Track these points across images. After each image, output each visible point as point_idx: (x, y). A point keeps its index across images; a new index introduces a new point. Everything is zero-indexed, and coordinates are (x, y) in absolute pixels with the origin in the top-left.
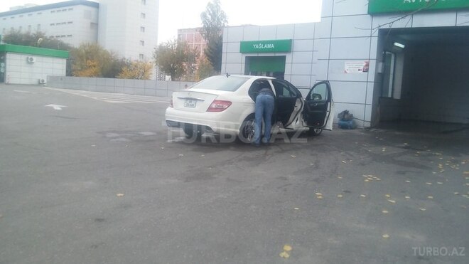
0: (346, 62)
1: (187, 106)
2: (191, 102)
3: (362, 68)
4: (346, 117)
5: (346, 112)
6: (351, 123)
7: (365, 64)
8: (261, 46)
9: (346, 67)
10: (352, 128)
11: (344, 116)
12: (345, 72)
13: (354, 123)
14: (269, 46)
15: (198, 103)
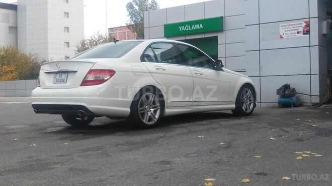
0: (281, 24)
1: (57, 82)
2: (61, 76)
3: (301, 29)
4: (287, 92)
5: (286, 87)
6: (294, 99)
7: (304, 24)
8: (188, 28)
9: (282, 31)
10: (295, 106)
11: (284, 91)
12: (281, 37)
13: (298, 98)
14: (197, 27)
15: (71, 76)
